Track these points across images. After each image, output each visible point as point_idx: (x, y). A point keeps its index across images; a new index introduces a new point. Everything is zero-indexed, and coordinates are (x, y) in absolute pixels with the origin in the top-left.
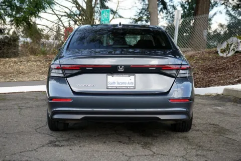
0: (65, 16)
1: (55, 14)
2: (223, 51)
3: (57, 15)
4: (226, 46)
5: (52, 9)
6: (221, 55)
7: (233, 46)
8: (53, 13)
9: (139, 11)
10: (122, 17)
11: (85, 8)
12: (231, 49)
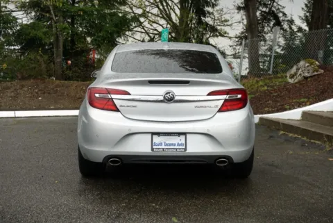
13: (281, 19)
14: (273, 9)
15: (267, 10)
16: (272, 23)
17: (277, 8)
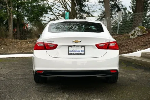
0: (60, 16)
1: (54, 15)
2: (132, 35)
3: (55, 15)
4: (134, 32)
5: (53, 12)
6: (131, 37)
7: (136, 32)
8: (53, 14)
9: (103, 12)
10: (93, 16)
11: (70, 11)
12: (136, 34)
13: (120, 8)
14: (117, 3)
15: (114, 4)
16: (116, 10)
17: (118, 2)
